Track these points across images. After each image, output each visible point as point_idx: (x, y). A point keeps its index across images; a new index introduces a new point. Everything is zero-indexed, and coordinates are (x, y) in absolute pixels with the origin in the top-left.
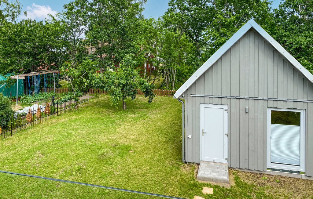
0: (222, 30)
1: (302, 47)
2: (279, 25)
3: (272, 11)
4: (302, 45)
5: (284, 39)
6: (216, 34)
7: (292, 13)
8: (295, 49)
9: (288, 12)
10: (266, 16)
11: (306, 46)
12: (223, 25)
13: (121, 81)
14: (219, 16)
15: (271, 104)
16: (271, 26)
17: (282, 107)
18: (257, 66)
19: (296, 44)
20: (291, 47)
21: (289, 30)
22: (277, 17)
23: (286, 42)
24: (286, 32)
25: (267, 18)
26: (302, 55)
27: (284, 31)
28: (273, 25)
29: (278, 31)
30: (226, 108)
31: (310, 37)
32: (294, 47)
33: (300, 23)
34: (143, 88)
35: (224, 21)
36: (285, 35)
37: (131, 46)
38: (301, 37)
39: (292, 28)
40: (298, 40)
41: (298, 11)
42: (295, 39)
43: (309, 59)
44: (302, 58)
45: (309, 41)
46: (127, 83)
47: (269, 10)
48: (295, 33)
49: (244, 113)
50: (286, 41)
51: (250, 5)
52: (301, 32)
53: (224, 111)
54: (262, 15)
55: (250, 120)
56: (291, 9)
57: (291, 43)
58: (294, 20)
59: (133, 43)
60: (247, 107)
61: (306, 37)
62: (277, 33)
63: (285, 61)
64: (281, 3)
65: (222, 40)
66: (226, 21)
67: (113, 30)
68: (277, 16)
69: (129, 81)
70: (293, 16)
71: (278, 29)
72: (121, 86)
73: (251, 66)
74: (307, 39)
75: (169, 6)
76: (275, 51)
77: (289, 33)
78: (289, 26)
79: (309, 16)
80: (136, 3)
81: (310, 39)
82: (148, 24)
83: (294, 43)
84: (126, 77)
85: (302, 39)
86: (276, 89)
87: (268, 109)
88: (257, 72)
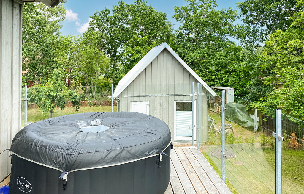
0: (138, 48)
1: (195, 61)
2: (179, 44)
3: (173, 32)
4: (195, 59)
5: (183, 55)
6: (132, 51)
7: (188, 34)
8: (191, 62)
9: (185, 33)
10: (170, 37)
11: (198, 60)
12: (137, 44)
13: (50, 94)
14: (134, 36)
15: (176, 98)
16: (174, 45)
17: (183, 100)
18: (168, 74)
19: (191, 59)
20: (188, 61)
21: (186, 48)
22: (178, 38)
23: (184, 58)
24: (184, 49)
25: (171, 39)
26: (195, 67)
27: (183, 49)
28: (175, 44)
29: (178, 49)
30: (148, 103)
31: (201, 54)
32: (190, 61)
33: (193, 42)
34: (72, 99)
35: (139, 41)
36: (184, 52)
37: (53, 62)
38: (194, 53)
39: (188, 47)
40: (193, 55)
41: (192, 32)
42: (191, 55)
43: (199, 69)
44: (195, 69)
45: (200, 56)
46: (57, 95)
47: (172, 31)
48: (191, 50)
49: (160, 105)
50: (184, 56)
51: (157, 27)
52: (194, 50)
53: (147, 106)
54: (167, 36)
55: (164, 110)
56: (188, 31)
57: (187, 58)
58: (189, 40)
59: (55, 59)
60: (162, 101)
61: (198, 53)
62: (178, 50)
63: (185, 69)
64: (180, 26)
65: (137, 56)
66: (140, 40)
67: (37, 46)
68: (178, 36)
69: (59, 93)
70: (188, 37)
71: (179, 48)
72: (51, 97)
73: (164, 74)
74: (199, 55)
75: (90, 25)
76: (179, 63)
77: (186, 50)
78: (186, 45)
79: (200, 37)
80: (55, 21)
81: (201, 55)
82: (68, 41)
83: (190, 58)
84: (55, 89)
85: (195, 55)
86: (179, 88)
87: (174, 102)
88: (168, 78)
